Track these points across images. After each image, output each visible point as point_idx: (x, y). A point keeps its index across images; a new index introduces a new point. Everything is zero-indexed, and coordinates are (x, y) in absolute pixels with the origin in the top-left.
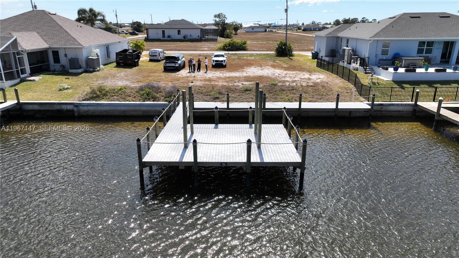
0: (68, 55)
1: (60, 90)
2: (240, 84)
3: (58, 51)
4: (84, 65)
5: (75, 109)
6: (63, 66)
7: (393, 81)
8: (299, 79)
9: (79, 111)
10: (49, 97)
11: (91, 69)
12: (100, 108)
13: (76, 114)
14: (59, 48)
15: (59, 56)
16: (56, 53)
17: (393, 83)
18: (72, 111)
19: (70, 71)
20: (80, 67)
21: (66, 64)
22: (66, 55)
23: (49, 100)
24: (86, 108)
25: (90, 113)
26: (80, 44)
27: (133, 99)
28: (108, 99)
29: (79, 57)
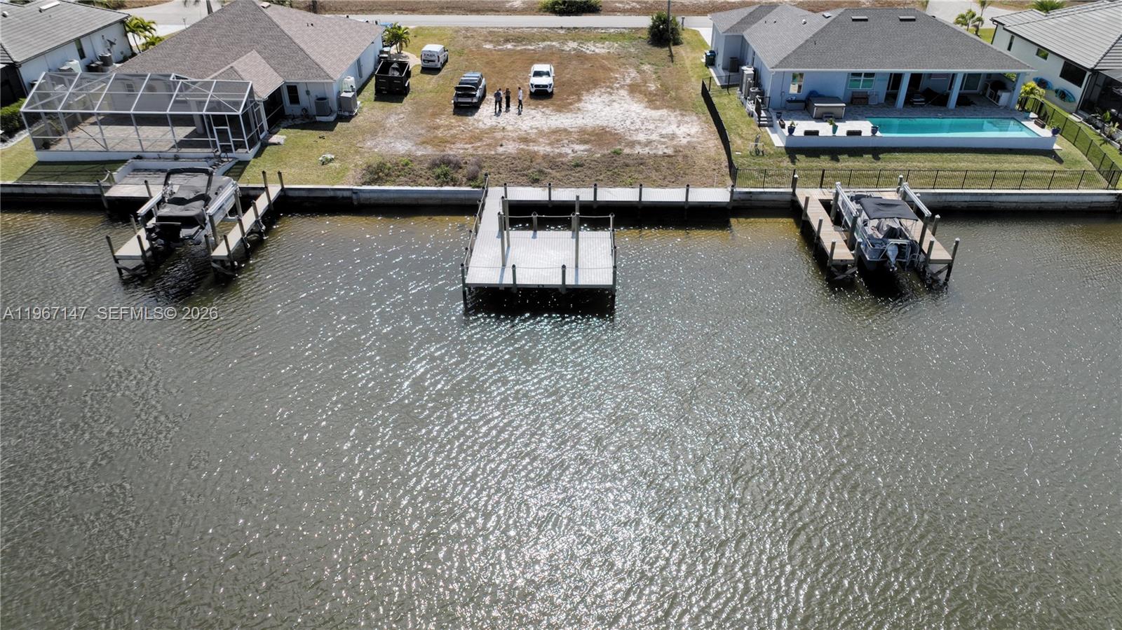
0: (311, 94)
1: (323, 164)
2: (570, 152)
3: (296, 87)
4: (335, 107)
5: (354, 196)
6: (305, 110)
7: (787, 148)
8: (658, 138)
9: (358, 199)
10: (314, 177)
11: (347, 114)
12: (385, 195)
13: (355, 203)
14: (298, 83)
15: (297, 92)
16: (292, 89)
17: (784, 151)
18: (350, 198)
19: (318, 118)
20: (331, 112)
21: (308, 105)
22: (308, 93)
23: (318, 183)
24: (368, 195)
25: (373, 202)
26: (328, 76)
27: (427, 182)
28: (394, 183)
29: (328, 96)
